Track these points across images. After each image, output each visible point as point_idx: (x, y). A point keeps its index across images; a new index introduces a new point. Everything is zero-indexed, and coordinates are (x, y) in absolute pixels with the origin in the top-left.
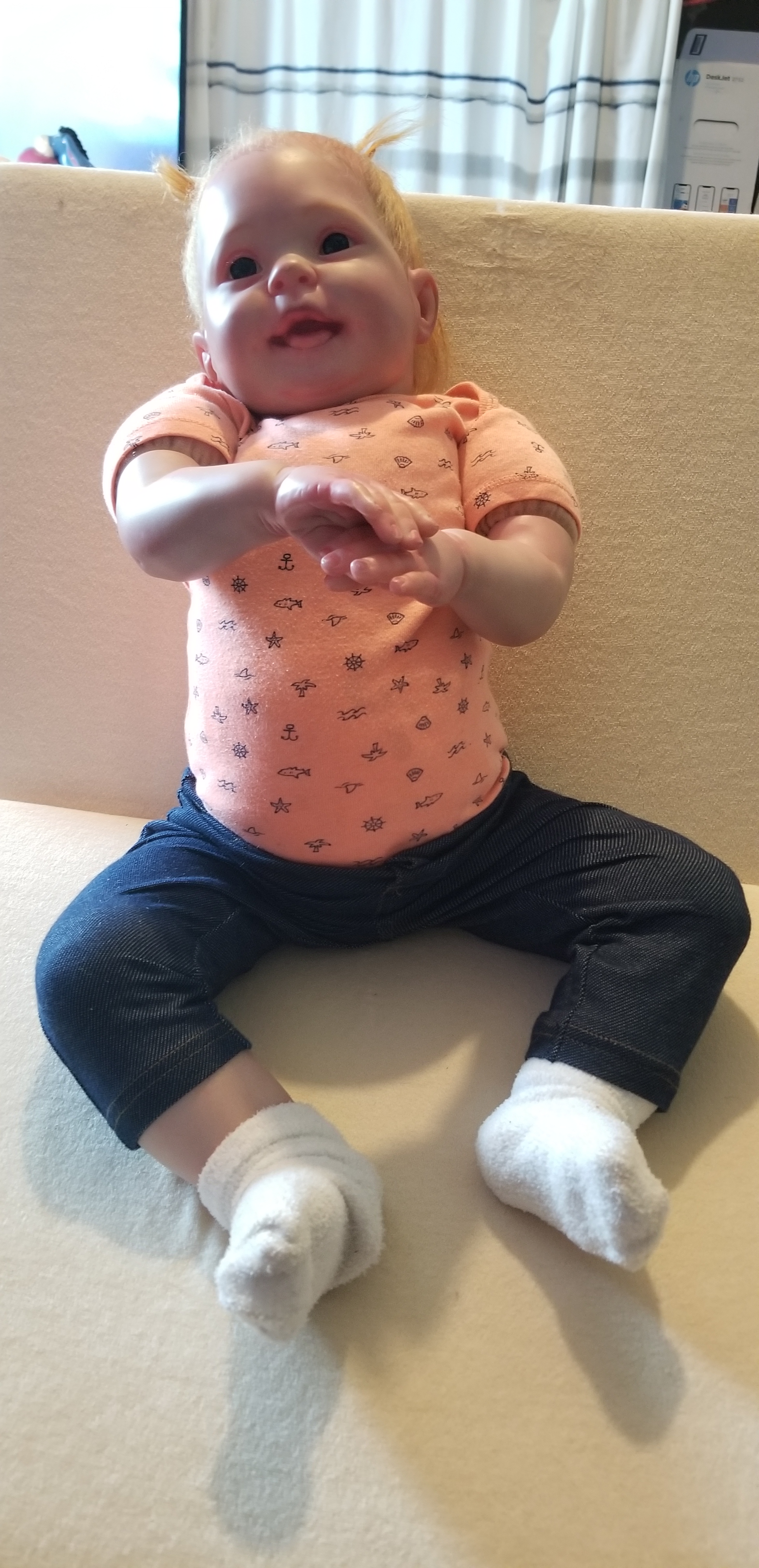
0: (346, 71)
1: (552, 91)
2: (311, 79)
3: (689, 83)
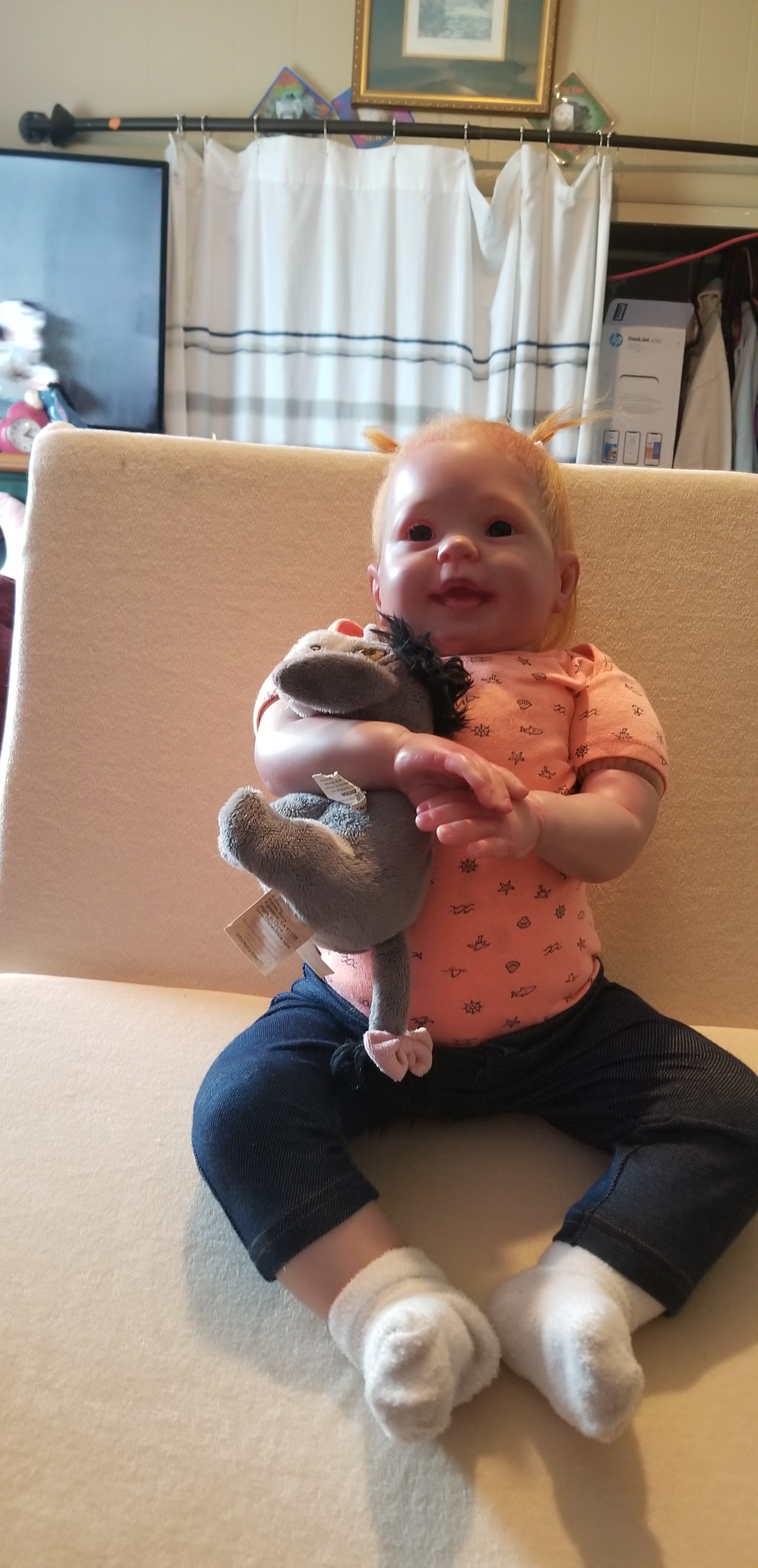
0: (310, 335)
1: (494, 353)
2: (279, 342)
3: (613, 344)
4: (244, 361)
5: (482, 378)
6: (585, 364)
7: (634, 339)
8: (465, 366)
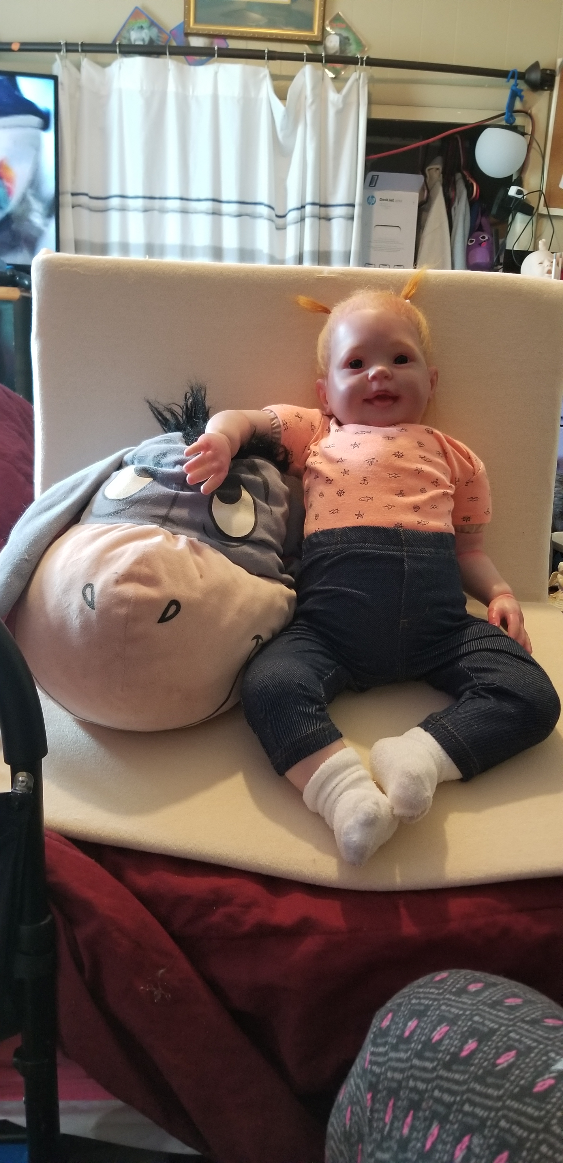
0: (161, 198)
1: (290, 211)
2: (140, 203)
3: (369, 203)
4: (114, 217)
5: (282, 228)
6: (352, 218)
7: (383, 200)
8: (270, 220)
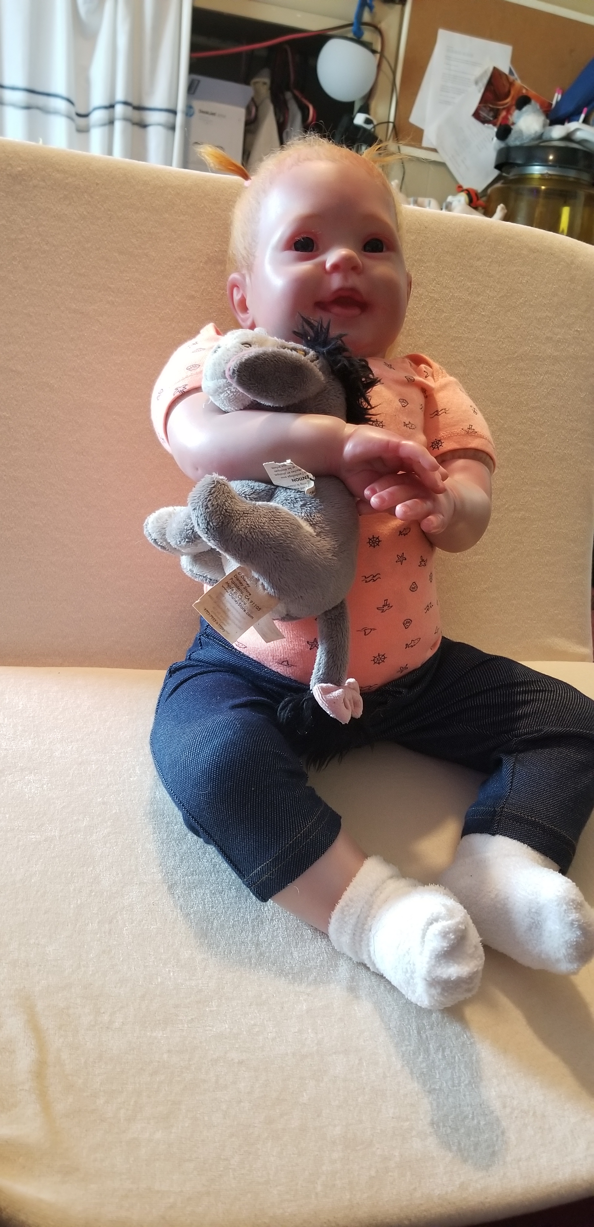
1: (94, 109)
5: (84, 131)
6: (173, 128)
7: (203, 112)
8: (69, 117)
